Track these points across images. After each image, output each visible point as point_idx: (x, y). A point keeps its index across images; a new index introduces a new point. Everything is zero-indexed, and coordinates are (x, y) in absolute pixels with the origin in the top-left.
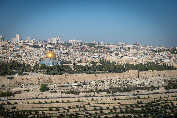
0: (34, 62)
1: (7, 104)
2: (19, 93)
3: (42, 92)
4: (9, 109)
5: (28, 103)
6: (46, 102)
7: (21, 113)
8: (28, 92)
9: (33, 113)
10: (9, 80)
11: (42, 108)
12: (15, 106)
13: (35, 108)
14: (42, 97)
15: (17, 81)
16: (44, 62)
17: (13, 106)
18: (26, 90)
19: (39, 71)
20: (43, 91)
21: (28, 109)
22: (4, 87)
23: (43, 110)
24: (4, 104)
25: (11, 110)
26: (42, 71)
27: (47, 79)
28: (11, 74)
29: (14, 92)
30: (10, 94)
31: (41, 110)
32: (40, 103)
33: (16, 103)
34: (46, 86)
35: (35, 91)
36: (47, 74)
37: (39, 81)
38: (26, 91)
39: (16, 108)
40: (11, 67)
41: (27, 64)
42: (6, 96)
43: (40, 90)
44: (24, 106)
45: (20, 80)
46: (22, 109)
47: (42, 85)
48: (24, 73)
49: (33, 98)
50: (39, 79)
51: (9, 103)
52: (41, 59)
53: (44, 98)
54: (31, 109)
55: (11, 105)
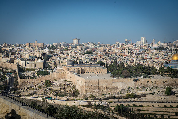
0: (159, 65)
1: (132, 106)
2: (144, 95)
3: (167, 96)
4: (135, 111)
5: (153, 106)
6: (171, 107)
7: (146, 115)
8: (154, 95)
9: (159, 117)
10: (134, 82)
11: (168, 112)
12: (141, 108)
13: (161, 112)
14: (167, 101)
15: (142, 84)
16: (169, 65)
17: (139, 109)
18: (151, 92)
19: (164, 75)
20: (169, 95)
21: (153, 113)
22: (130, 89)
23: (169, 114)
24: (130, 105)
25: (137, 113)
26: (167, 75)
27: (173, 82)
28: (136, 76)
29: (140, 95)
30: (135, 96)
31: (167, 114)
32: (165, 106)
33: (141, 106)
34: (172, 90)
35: (160, 94)
36: (173, 77)
37: (164, 84)
38: (151, 94)
39: (141, 110)
40: (136, 70)
41: (152, 67)
42: (131, 98)
43: (166, 94)
44: (150, 109)
45: (145, 83)
46: (147, 112)
47: (168, 88)
48: (149, 75)
49: (158, 102)
50: (164, 82)
51: (134, 105)
52: (166, 62)
53: (170, 102)
54: (156, 113)
55: (136, 107)
